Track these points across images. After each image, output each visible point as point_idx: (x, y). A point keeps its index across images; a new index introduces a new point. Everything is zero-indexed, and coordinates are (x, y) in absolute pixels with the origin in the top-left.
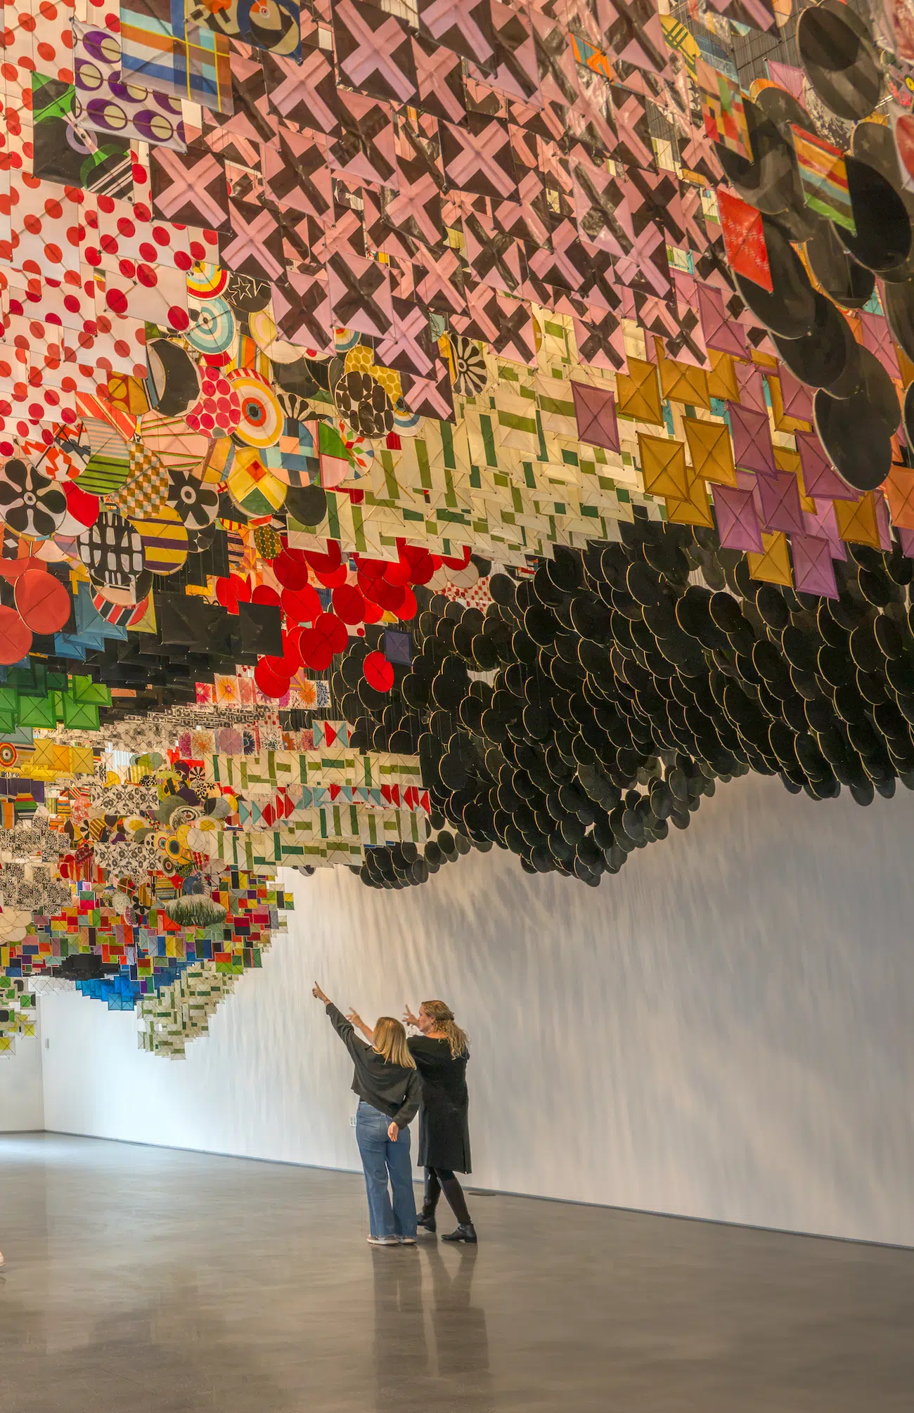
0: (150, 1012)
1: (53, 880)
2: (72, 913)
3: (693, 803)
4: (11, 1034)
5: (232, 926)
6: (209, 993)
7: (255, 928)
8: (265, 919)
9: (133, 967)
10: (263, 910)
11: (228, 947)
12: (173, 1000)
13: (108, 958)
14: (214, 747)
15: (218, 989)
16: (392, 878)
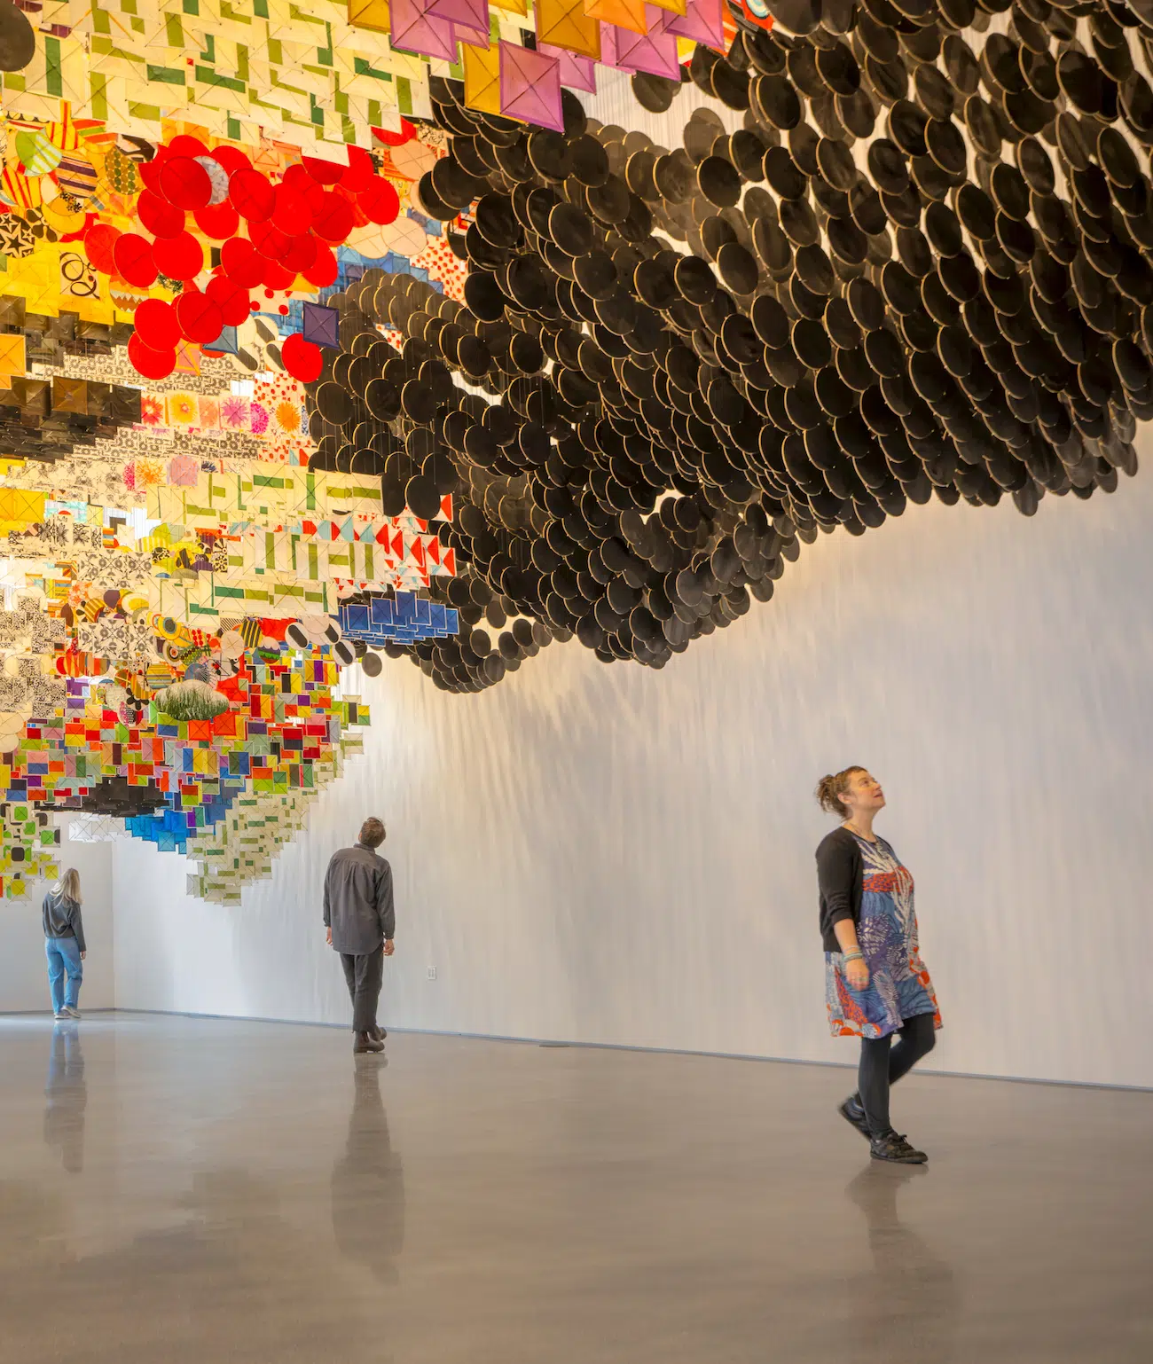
0: (201, 850)
1: (53, 678)
2: (92, 725)
3: (775, 568)
4: (29, 876)
5: (280, 738)
6: (263, 824)
7: (309, 742)
8: (321, 731)
9: (178, 796)
10: (319, 720)
11: (271, 761)
12: (225, 834)
13: (135, 779)
14: (164, 479)
15: (275, 819)
16: (467, 680)
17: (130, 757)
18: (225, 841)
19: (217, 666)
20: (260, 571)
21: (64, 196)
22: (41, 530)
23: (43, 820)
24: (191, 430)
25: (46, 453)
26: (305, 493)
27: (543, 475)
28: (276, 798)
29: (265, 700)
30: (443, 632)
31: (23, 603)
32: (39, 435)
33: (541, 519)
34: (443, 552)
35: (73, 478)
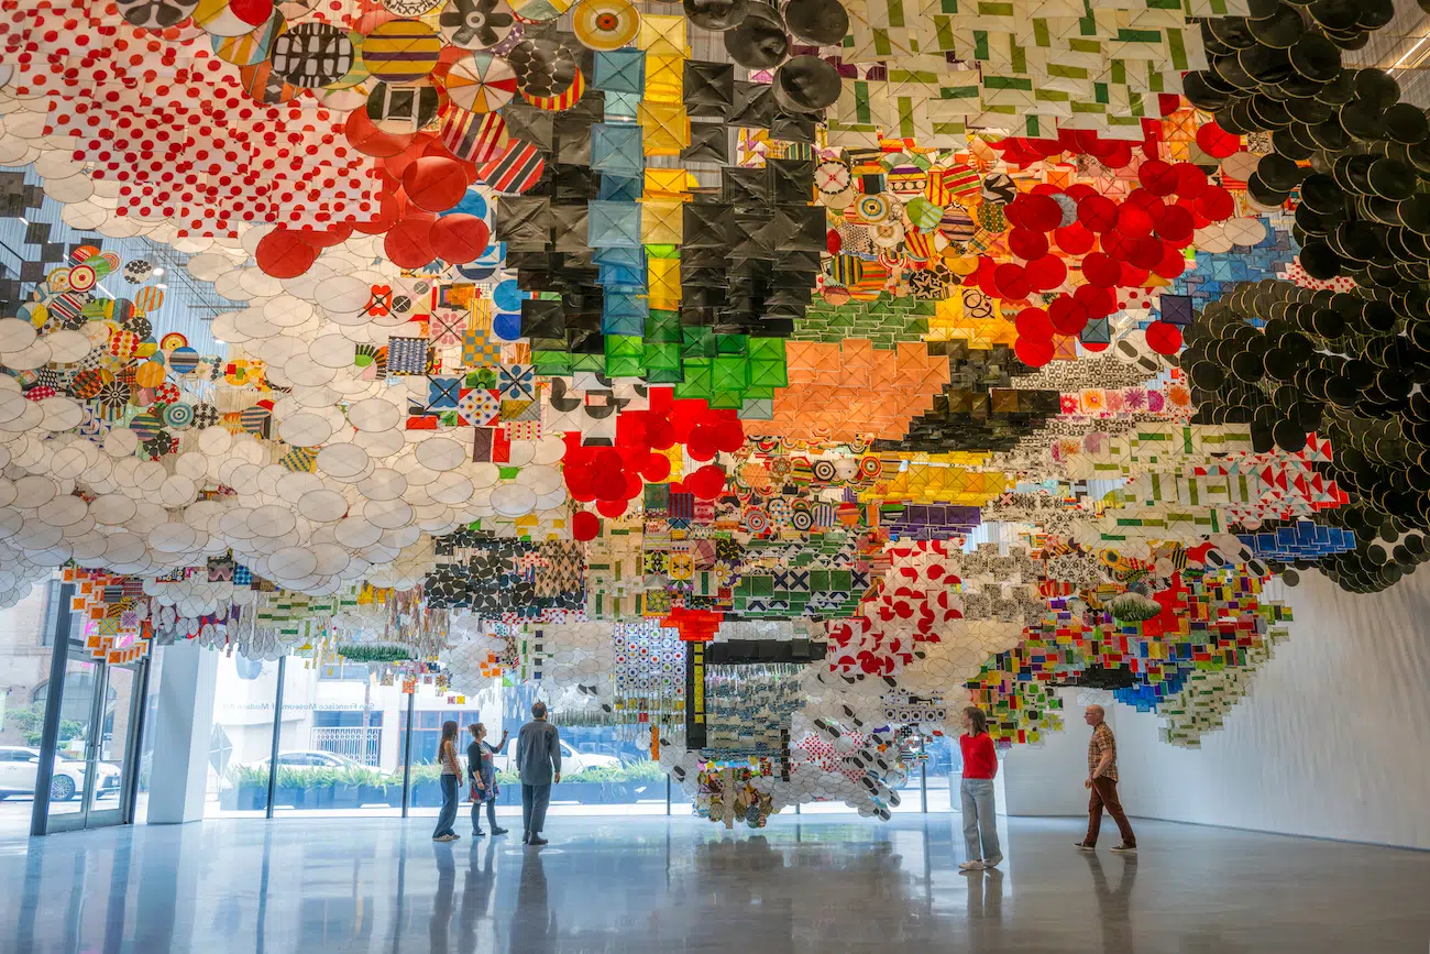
0: (1167, 711)
1: (1038, 599)
2: (1076, 630)
4: (1042, 730)
5: (1217, 633)
6: (1211, 693)
7: (1241, 634)
8: (1252, 627)
9: (1145, 675)
10: (1246, 617)
11: (1210, 649)
12: (1184, 700)
13: (1109, 665)
14: (1082, 450)
15: (1221, 689)
16: (1369, 583)
17: (1104, 650)
18: (1184, 705)
19: (1153, 583)
20: (1150, 503)
21: (952, 244)
22: (1017, 501)
23: (1050, 692)
24: (1102, 415)
25: (1003, 445)
26: (1182, 441)
27: (1409, 414)
28: (1222, 675)
29: (1201, 606)
30: (1341, 548)
31: (1014, 551)
32: (990, 432)
33: (1414, 450)
34: (1326, 484)
35: (1028, 462)
